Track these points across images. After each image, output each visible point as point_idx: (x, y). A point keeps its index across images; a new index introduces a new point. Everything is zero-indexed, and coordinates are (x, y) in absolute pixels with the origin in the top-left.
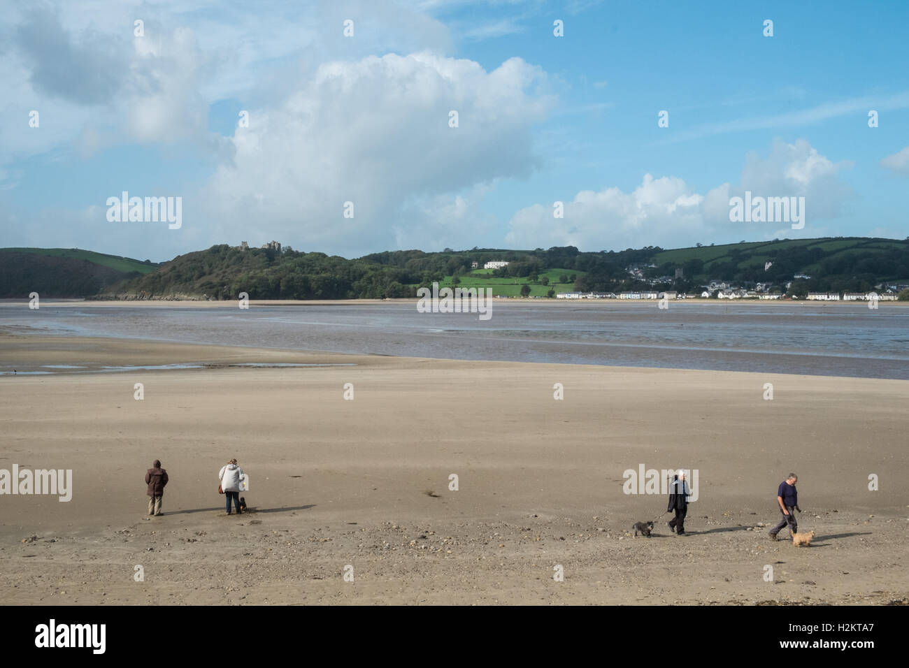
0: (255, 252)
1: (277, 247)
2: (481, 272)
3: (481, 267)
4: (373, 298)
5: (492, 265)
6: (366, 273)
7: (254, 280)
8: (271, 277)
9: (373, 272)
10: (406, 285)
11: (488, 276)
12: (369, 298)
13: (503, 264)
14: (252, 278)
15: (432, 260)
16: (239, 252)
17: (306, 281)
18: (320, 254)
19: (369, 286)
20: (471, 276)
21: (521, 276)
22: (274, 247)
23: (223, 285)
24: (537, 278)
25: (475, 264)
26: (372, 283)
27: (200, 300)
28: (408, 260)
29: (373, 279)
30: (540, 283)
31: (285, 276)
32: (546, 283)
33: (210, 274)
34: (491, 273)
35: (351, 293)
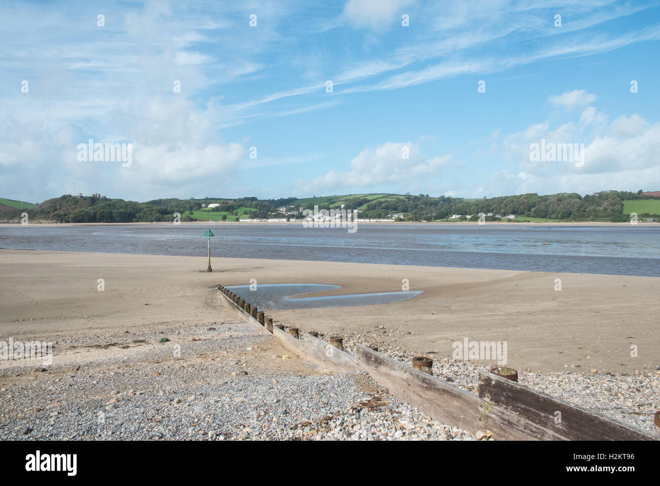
0: (85, 199)
1: (98, 197)
2: (207, 209)
3: (207, 206)
4: (146, 222)
5: (212, 206)
6: (143, 209)
7: (83, 213)
8: (92, 212)
9: (147, 209)
10: (164, 215)
11: (209, 211)
12: (144, 222)
13: (217, 205)
14: (82, 212)
15: (182, 203)
16: (76, 198)
17: (111, 213)
18: (120, 200)
19: (145, 216)
20: (201, 211)
21: (225, 211)
22: (96, 196)
23: (65, 215)
24: (233, 212)
25: (203, 205)
26: (146, 214)
27: (52, 223)
28: (170, 202)
29: (147, 212)
30: (234, 215)
31: (99, 211)
32: (236, 214)
33: (60, 209)
34: (211, 209)
35: (135, 219)
